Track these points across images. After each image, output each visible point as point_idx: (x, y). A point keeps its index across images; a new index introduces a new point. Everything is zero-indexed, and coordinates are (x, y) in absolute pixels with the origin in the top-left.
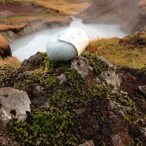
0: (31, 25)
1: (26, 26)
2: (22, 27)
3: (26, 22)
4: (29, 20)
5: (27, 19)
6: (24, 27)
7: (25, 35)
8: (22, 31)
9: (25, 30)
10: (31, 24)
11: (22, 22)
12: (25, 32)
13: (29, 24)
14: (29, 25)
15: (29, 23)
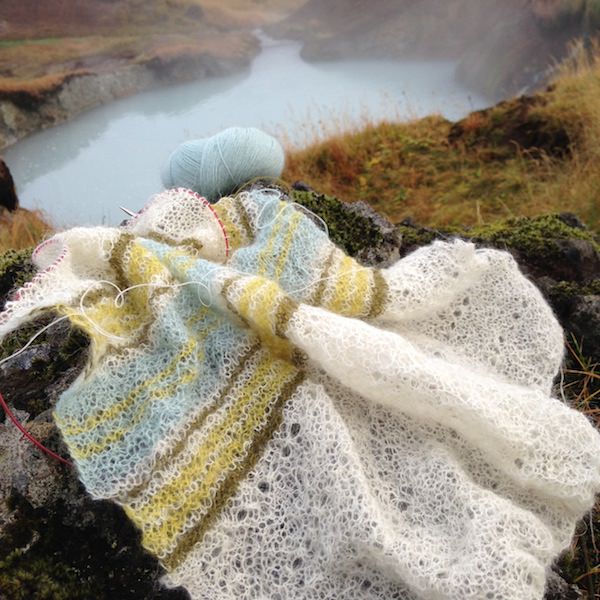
0: (87, 74)
1: (68, 79)
2: (54, 85)
3: (67, 61)
4: (81, 54)
5: (71, 50)
6: (60, 82)
7: (65, 117)
8: (54, 101)
9: (64, 95)
10: (90, 70)
11: (49, 64)
12: (65, 106)
13: (80, 71)
14: (79, 76)
15: (79, 64)
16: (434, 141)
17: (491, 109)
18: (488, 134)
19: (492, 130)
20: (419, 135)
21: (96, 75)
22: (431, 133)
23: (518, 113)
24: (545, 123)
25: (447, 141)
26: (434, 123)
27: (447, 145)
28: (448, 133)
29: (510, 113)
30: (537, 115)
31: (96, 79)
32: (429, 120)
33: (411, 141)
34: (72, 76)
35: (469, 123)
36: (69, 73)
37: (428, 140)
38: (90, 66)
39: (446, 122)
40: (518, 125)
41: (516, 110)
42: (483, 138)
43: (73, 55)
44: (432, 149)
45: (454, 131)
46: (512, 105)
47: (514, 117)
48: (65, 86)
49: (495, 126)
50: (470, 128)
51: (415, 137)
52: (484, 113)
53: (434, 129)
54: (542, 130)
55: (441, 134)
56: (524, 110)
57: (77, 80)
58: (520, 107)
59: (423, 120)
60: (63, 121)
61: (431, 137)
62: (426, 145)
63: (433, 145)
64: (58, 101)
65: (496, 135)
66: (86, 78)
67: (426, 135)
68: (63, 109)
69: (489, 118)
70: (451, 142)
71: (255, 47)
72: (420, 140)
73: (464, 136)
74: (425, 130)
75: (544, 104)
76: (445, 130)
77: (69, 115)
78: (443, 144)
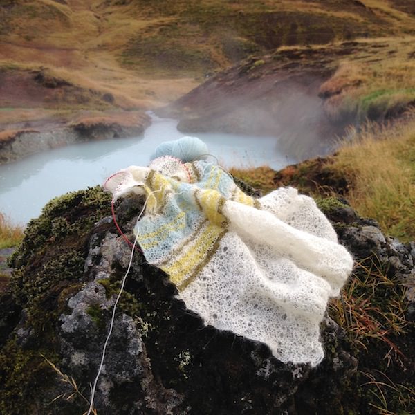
0: (33, 132)
1: (19, 134)
2: (9, 137)
3: (19, 123)
4: (29, 119)
5: (23, 116)
6: (14, 136)
7: (15, 159)
8: (8, 147)
9: (15, 144)
10: (36, 129)
11: (8, 124)
12: (16, 151)
13: (28, 129)
14: (28, 132)
15: (28, 125)
16: (264, 182)
17: (300, 164)
18: (298, 179)
19: (300, 176)
20: (255, 177)
21: (39, 133)
22: (262, 177)
23: (316, 167)
24: (333, 174)
25: (273, 182)
26: (264, 171)
27: (273, 184)
28: (273, 177)
29: (311, 167)
30: (328, 169)
31: (39, 135)
32: (262, 169)
33: (250, 181)
34: (23, 132)
35: (286, 172)
36: (20, 130)
37: (261, 181)
38: (35, 126)
39: (272, 171)
40: (317, 174)
41: (315, 165)
42: (295, 181)
43: (24, 119)
44: (264, 186)
45: (277, 176)
46: (312, 163)
47: (314, 170)
48: (17, 139)
49: (302, 175)
50: (287, 175)
51: (253, 178)
52: (295, 166)
53: (264, 175)
54: (331, 178)
55: (269, 178)
56: (320, 166)
57: (26, 135)
58: (317, 164)
59: (258, 169)
60: (13, 160)
61: (263, 179)
62: (260, 183)
63: (264, 184)
64: (11, 148)
65: (303, 180)
66: (31, 134)
67: (259, 177)
68: (14, 153)
69: (298, 170)
70: (275, 182)
71: (148, 121)
72: (257, 180)
73: (283, 179)
74: (259, 175)
75: (332, 163)
76: (271, 175)
77: (18, 157)
78: (270, 183)
